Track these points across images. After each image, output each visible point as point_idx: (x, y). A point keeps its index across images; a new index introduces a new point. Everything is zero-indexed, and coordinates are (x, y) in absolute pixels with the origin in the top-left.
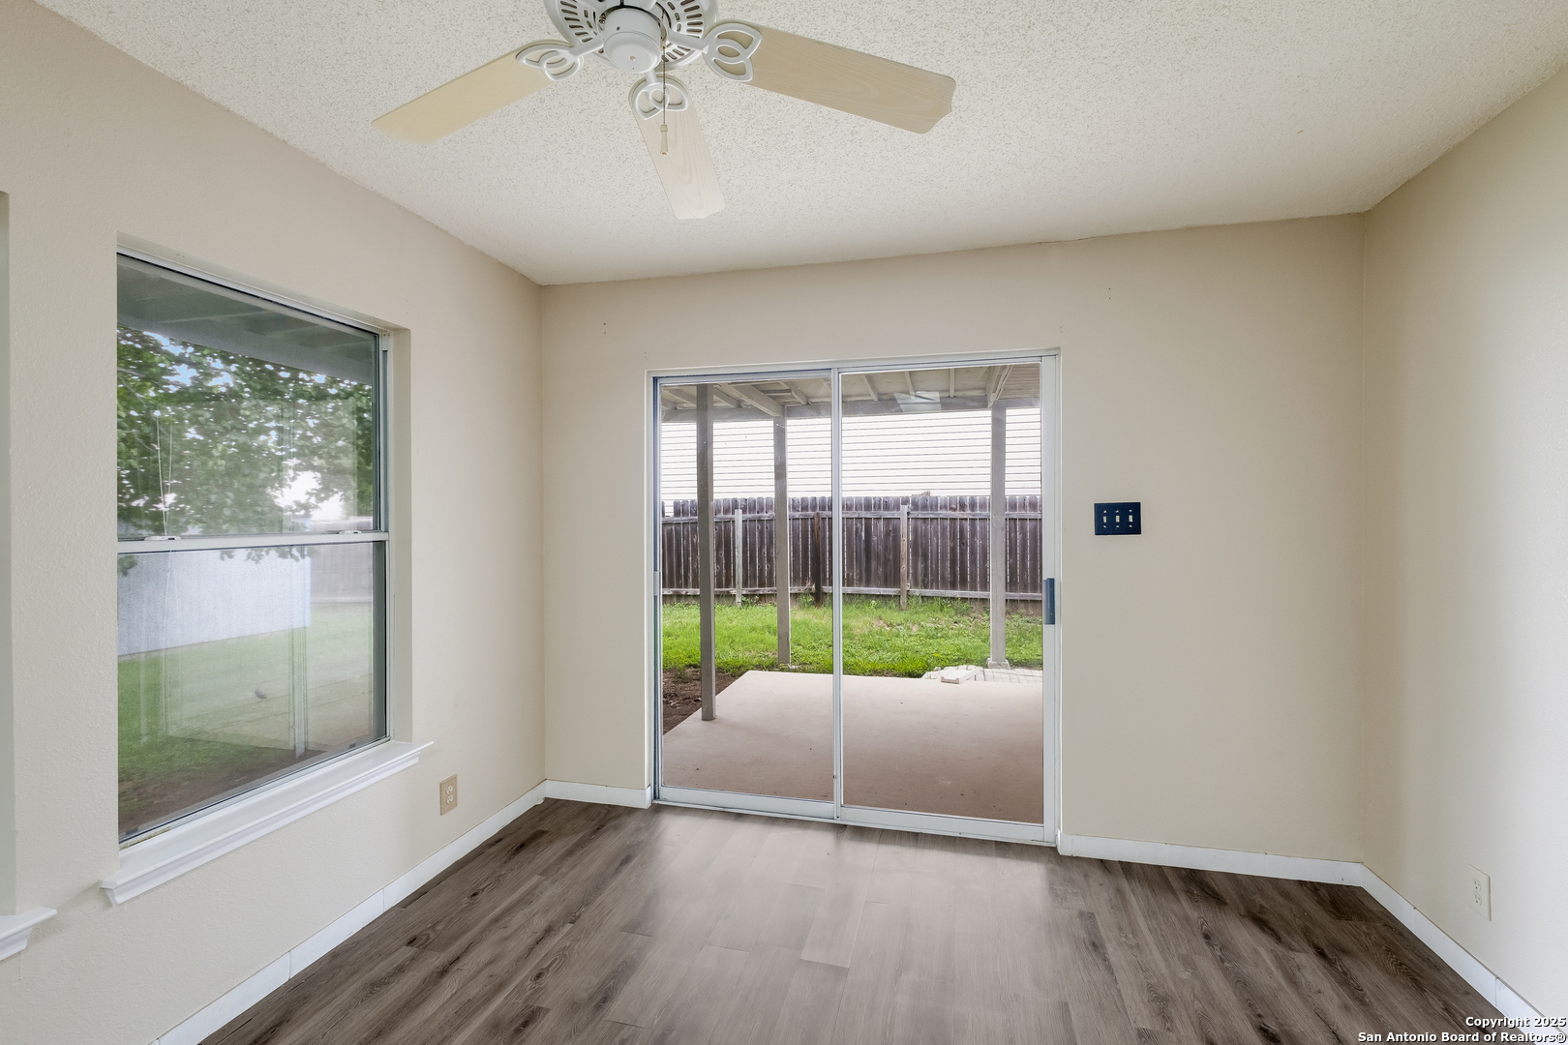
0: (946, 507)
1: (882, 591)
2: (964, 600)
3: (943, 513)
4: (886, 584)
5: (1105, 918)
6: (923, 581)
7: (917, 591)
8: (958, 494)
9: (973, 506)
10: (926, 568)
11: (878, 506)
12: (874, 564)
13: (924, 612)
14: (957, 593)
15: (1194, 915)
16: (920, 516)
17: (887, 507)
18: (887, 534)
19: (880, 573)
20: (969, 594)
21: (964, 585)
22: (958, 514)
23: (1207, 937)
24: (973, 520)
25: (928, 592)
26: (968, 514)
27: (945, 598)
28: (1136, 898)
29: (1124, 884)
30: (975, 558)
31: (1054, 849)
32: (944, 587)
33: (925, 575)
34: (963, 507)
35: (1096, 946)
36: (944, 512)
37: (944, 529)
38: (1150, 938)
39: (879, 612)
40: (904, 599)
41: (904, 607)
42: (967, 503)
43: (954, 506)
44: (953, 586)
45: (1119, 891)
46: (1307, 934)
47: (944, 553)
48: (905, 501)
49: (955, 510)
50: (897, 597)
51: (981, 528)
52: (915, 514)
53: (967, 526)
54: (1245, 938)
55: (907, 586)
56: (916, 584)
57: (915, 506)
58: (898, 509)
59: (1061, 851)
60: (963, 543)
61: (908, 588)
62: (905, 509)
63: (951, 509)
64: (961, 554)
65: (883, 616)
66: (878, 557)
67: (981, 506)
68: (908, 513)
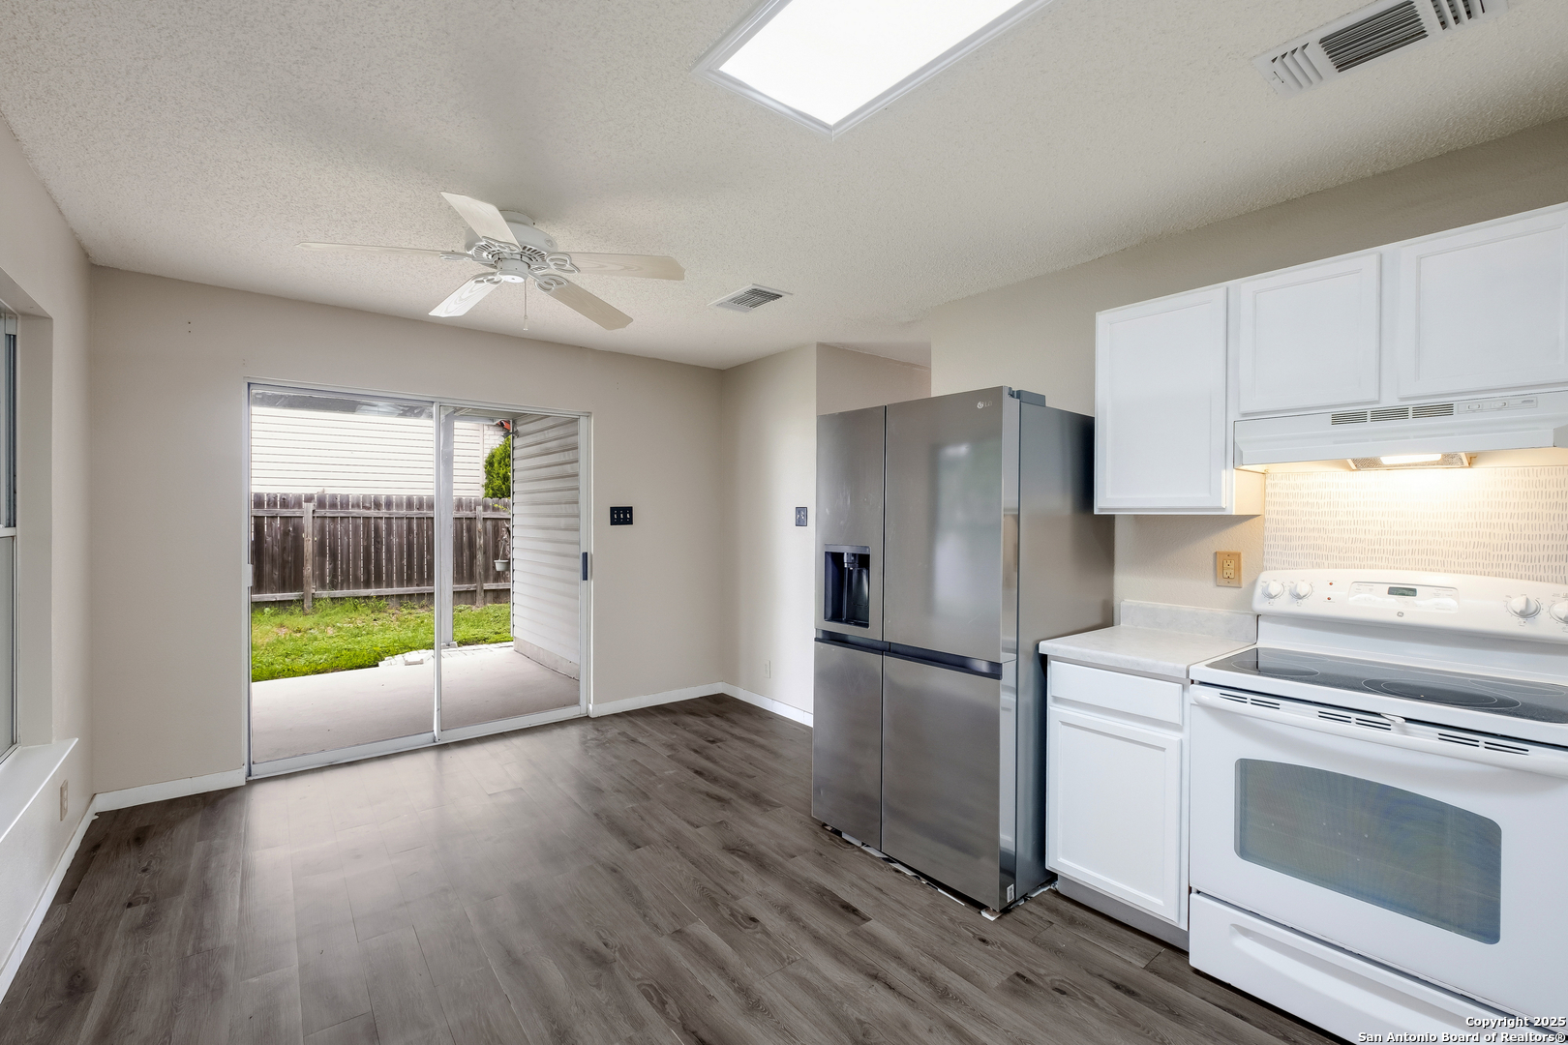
0: (358, 506)
1: (279, 596)
2: (380, 597)
3: (356, 512)
4: (283, 588)
5: (631, 732)
6: (332, 582)
7: (325, 594)
8: (372, 492)
9: (389, 505)
10: (334, 570)
11: (272, 503)
12: (267, 568)
13: (336, 614)
14: (372, 592)
15: (666, 719)
16: (328, 515)
17: (285, 503)
18: (286, 533)
19: (276, 577)
20: (385, 591)
21: (378, 583)
22: (372, 513)
23: (675, 724)
24: (389, 519)
25: (338, 593)
26: (383, 512)
27: (358, 598)
28: (640, 722)
29: (631, 719)
30: (391, 556)
31: (588, 716)
32: (357, 585)
33: (334, 575)
34: (377, 505)
35: (634, 741)
36: (356, 510)
37: (356, 528)
38: (655, 732)
39: (278, 620)
40: (308, 603)
41: (308, 611)
42: (383, 502)
43: (368, 505)
44: (367, 585)
45: (630, 721)
46: (710, 712)
47: (356, 552)
48: (309, 499)
49: (369, 508)
50: (301, 601)
51: (398, 527)
52: (321, 512)
53: (383, 525)
54: (689, 720)
55: (312, 589)
56: (323, 586)
57: (321, 504)
58: (300, 506)
59: (592, 716)
60: (378, 542)
61: (313, 591)
62: (311, 506)
63: (364, 507)
64: (376, 552)
65: (286, 623)
66: (273, 560)
67: (397, 506)
68: (314, 511)
